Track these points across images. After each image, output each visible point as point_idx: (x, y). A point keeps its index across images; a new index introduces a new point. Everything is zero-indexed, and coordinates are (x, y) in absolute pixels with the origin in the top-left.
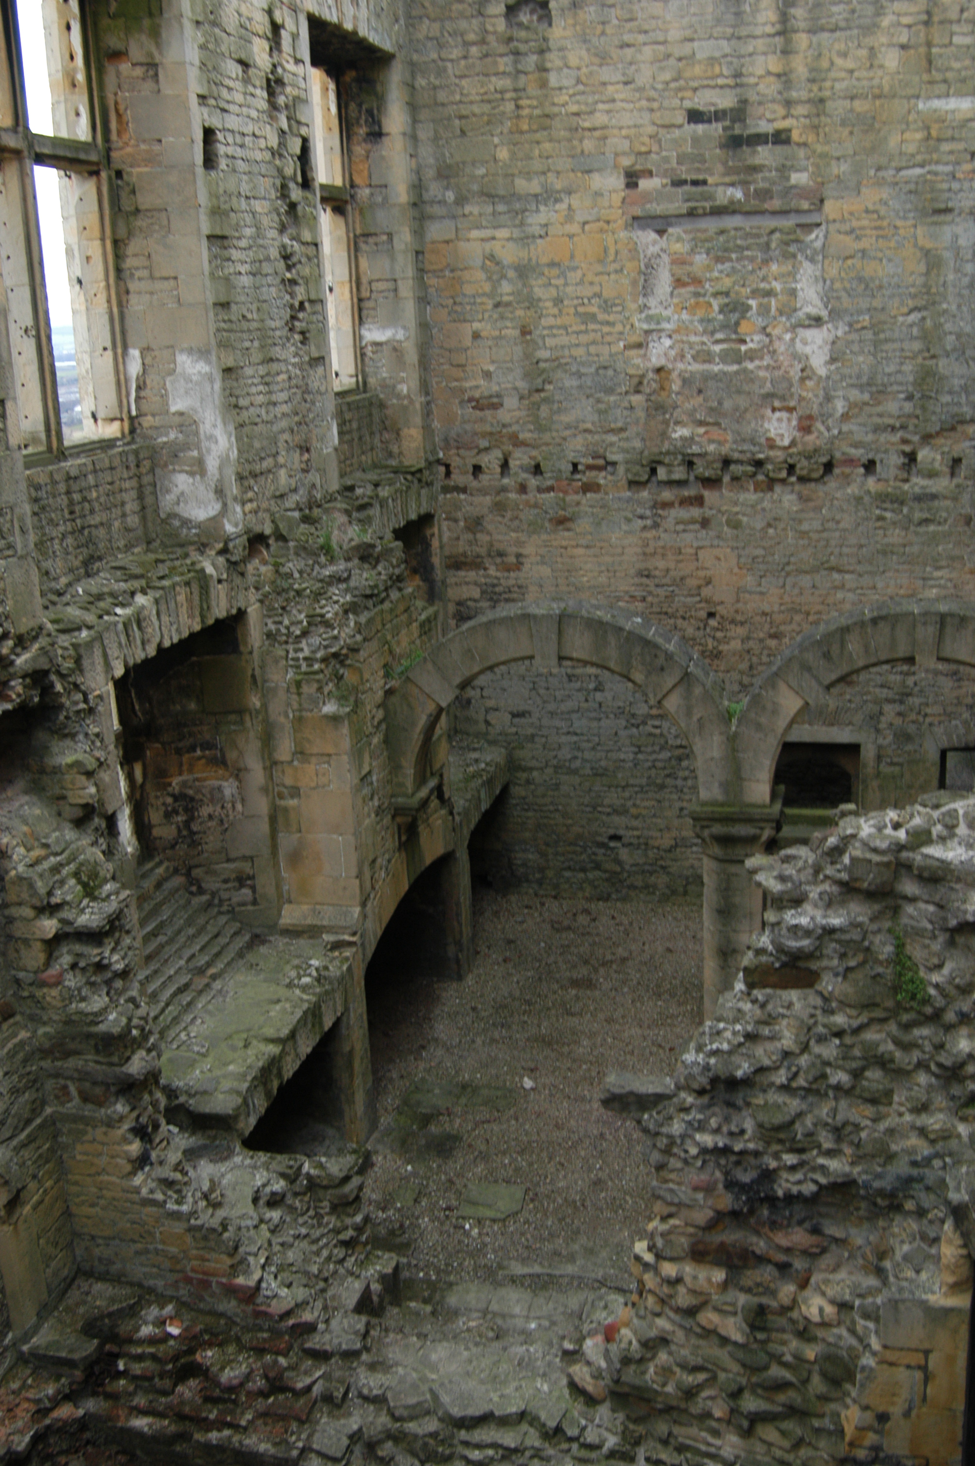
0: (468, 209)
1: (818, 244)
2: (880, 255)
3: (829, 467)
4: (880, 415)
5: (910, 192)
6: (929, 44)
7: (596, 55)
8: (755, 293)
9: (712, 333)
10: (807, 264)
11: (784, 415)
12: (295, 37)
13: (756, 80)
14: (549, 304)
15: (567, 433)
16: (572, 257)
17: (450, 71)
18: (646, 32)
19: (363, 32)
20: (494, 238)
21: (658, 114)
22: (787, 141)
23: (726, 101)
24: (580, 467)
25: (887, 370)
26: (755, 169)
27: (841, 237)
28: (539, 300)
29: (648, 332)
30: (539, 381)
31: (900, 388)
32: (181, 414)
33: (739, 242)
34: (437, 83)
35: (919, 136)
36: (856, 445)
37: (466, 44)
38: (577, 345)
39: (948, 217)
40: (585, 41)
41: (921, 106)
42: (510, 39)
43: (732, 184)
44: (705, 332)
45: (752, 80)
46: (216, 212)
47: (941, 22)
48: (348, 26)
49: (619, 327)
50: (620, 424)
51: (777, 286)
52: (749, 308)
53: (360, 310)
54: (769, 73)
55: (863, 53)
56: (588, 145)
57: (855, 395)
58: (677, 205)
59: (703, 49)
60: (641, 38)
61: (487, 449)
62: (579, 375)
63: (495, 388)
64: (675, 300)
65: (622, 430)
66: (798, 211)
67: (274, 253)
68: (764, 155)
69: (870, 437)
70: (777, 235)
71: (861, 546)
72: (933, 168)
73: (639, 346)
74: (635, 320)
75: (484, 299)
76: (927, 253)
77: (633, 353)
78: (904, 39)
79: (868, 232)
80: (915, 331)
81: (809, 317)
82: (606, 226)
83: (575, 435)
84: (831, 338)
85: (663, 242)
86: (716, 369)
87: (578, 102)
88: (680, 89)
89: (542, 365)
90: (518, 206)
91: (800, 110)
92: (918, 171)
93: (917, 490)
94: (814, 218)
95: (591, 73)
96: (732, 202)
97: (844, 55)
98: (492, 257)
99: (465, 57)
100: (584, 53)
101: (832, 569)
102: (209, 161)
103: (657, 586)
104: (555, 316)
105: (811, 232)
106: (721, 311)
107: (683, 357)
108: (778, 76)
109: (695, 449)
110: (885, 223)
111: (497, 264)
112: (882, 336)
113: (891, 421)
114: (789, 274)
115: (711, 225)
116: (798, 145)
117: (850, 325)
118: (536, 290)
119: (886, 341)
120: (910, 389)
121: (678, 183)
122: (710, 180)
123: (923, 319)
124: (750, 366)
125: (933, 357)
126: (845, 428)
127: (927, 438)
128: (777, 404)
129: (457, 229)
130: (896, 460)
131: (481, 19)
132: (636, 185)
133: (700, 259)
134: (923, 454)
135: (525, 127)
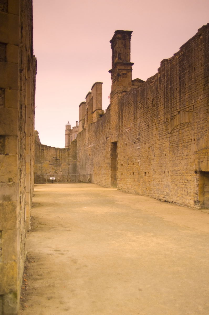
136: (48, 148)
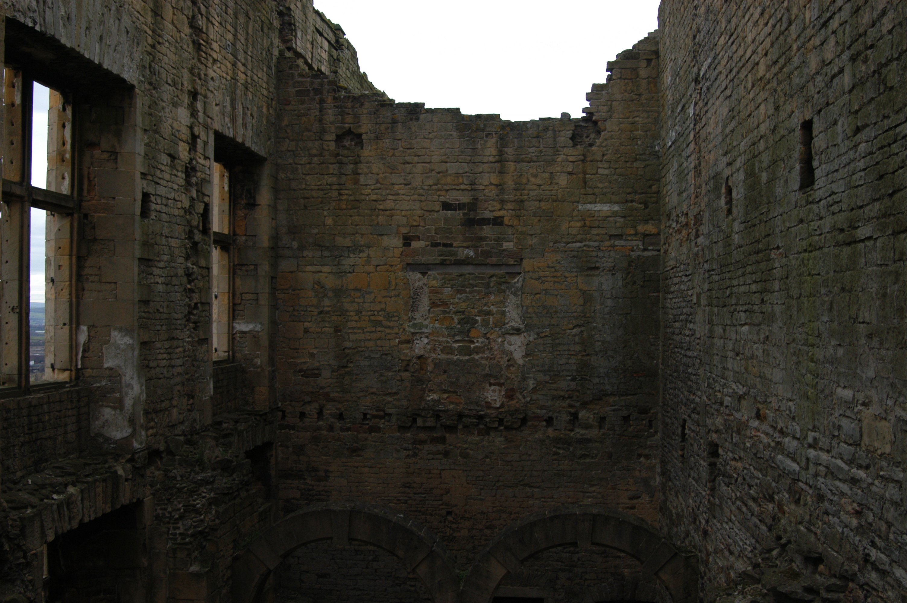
0: (305, 253)
1: (519, 285)
2: (556, 293)
3: (524, 421)
4: (556, 390)
5: (574, 256)
6: (585, 173)
7: (389, 167)
8: (480, 313)
9: (454, 336)
10: (512, 297)
11: (497, 388)
12: (206, 143)
13: (483, 187)
14: (353, 314)
15: (362, 394)
16: (369, 286)
17: (300, 171)
18: (419, 156)
19: (248, 144)
20: (321, 272)
21: (425, 204)
22: (501, 224)
23: (465, 199)
24: (368, 416)
25: (561, 362)
26: (482, 239)
27: (533, 281)
28: (347, 311)
29: (413, 334)
30: (345, 360)
31: (568, 374)
32: (111, 369)
33: (471, 282)
34: (292, 177)
35: (579, 224)
36: (541, 408)
37: (311, 156)
38: (369, 340)
39: (596, 272)
40: (382, 159)
41: (580, 207)
42: (338, 155)
43: (468, 247)
44: (449, 335)
45: (482, 187)
46: (146, 244)
47: (592, 161)
48: (239, 140)
49: (396, 330)
50: (394, 390)
51: (494, 309)
52: (476, 321)
53: (234, 310)
54: (491, 184)
55: (547, 175)
56: (381, 219)
57: (541, 377)
58: (434, 258)
59: (453, 168)
60: (416, 159)
61: (309, 402)
62: (370, 358)
63: (318, 364)
64: (431, 315)
65: (395, 394)
66: (507, 265)
67: (181, 272)
68: (487, 231)
69: (550, 403)
70: (494, 279)
71: (544, 471)
72: (587, 243)
73: (408, 342)
74: (406, 326)
75: (312, 309)
76: (584, 293)
77: (404, 346)
78: (570, 169)
79: (549, 279)
80: (577, 339)
81: (513, 328)
82: (390, 268)
83: (366, 396)
84: (526, 342)
85: (425, 280)
86: (455, 358)
87: (376, 194)
88: (438, 190)
89: (347, 351)
90: (336, 253)
91: (510, 206)
92: (578, 244)
93: (578, 436)
94: (517, 270)
95: (385, 177)
96: (467, 258)
97: (536, 176)
98: (319, 283)
99: (309, 163)
100: (381, 165)
101: (525, 485)
102: (145, 213)
103: (415, 494)
104: (356, 321)
105: (515, 278)
106: (459, 323)
107: (435, 350)
108: (497, 185)
109: (441, 407)
110: (559, 274)
111: (322, 287)
112: (557, 341)
113: (562, 393)
114: (501, 302)
115: (454, 271)
116: (508, 226)
117: (538, 334)
118: (345, 304)
119: (560, 344)
120: (574, 374)
121: (435, 245)
122: (454, 245)
123: (582, 332)
124: (477, 357)
125: (588, 355)
126: (534, 397)
127: (584, 405)
128: (492, 381)
129: (298, 265)
130: (565, 417)
131: (320, 142)
132: (410, 245)
133: (447, 291)
134: (582, 414)
135: (344, 207)
136: (394, 122)
